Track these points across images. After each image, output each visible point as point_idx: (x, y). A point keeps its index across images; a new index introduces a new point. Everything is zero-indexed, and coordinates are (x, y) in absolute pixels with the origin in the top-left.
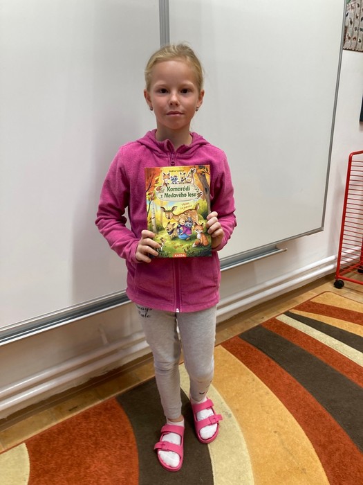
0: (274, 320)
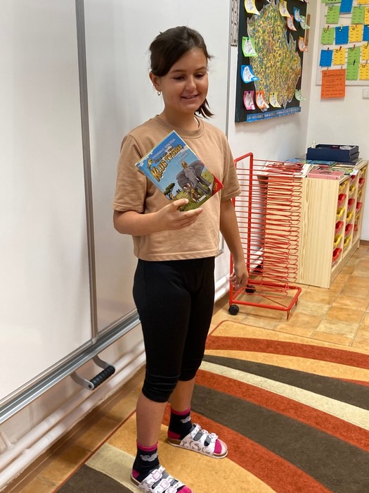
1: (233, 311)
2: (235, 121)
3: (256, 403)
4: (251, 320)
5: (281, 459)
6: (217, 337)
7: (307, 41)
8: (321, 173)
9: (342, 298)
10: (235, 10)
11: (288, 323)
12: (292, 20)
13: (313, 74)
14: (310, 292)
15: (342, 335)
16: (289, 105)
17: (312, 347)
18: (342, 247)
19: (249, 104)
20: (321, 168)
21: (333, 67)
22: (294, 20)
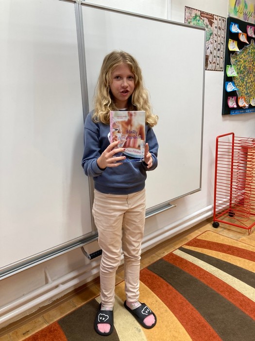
0: (171, 254)
1: (216, 225)
2: (222, 114)
4: (225, 233)
11: (248, 237)
19: (232, 104)
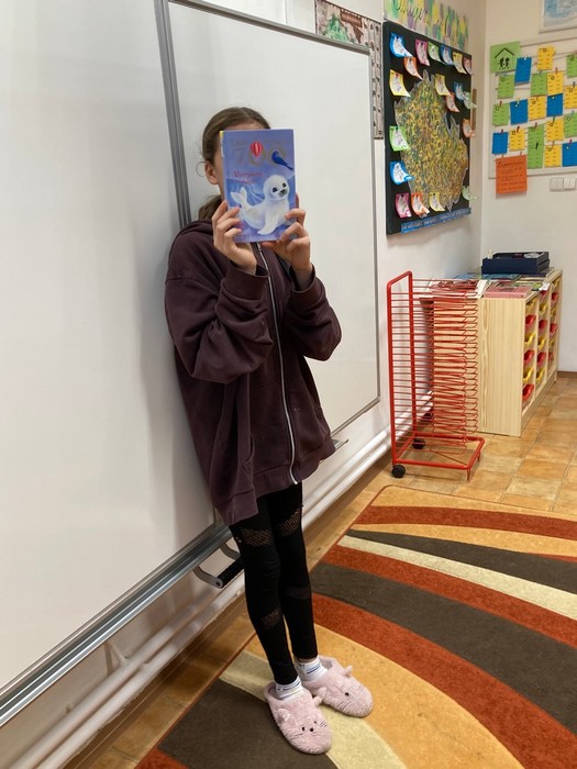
0: (336, 548)
1: (398, 473)
2: (388, 233)
3: (432, 591)
4: (422, 484)
5: (468, 664)
6: (379, 508)
7: (474, 123)
8: (501, 290)
9: (537, 448)
10: (378, 93)
11: (470, 484)
12: (452, 99)
13: (485, 165)
14: (496, 443)
15: (540, 496)
16: (455, 207)
17: (502, 514)
18: (534, 383)
19: (403, 210)
20: (501, 284)
21: (509, 154)
22: (456, 99)
